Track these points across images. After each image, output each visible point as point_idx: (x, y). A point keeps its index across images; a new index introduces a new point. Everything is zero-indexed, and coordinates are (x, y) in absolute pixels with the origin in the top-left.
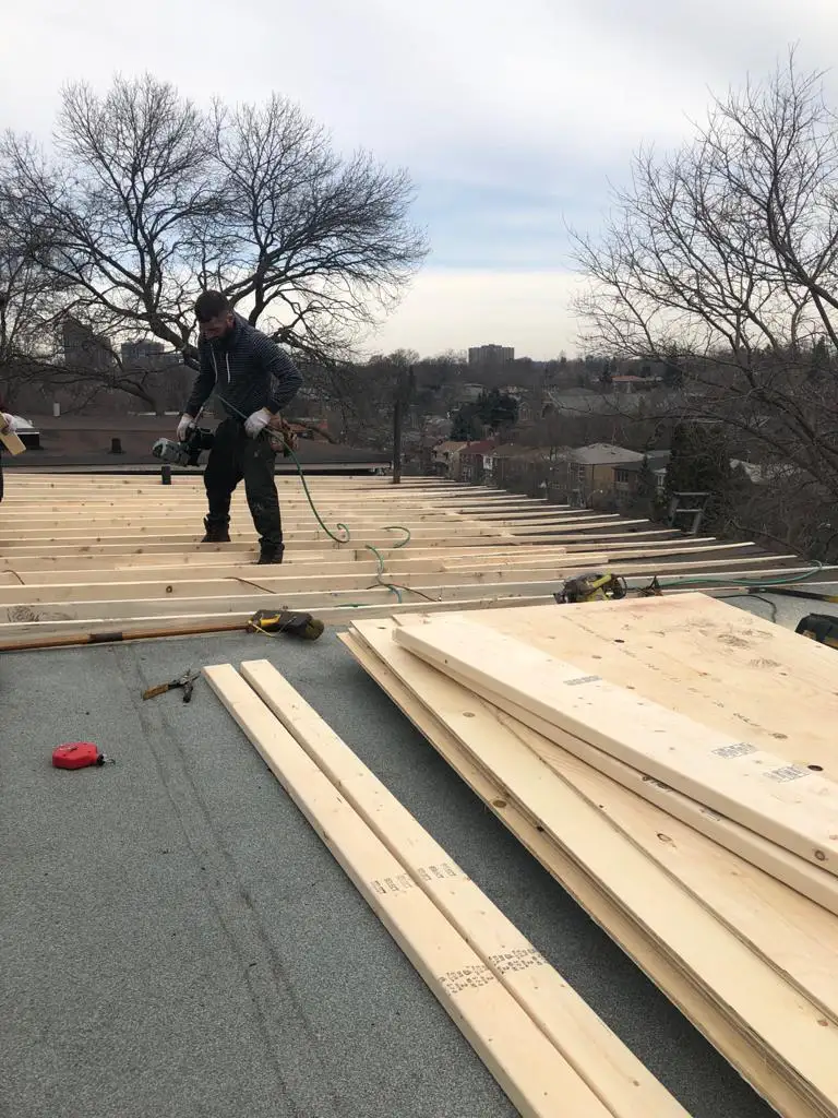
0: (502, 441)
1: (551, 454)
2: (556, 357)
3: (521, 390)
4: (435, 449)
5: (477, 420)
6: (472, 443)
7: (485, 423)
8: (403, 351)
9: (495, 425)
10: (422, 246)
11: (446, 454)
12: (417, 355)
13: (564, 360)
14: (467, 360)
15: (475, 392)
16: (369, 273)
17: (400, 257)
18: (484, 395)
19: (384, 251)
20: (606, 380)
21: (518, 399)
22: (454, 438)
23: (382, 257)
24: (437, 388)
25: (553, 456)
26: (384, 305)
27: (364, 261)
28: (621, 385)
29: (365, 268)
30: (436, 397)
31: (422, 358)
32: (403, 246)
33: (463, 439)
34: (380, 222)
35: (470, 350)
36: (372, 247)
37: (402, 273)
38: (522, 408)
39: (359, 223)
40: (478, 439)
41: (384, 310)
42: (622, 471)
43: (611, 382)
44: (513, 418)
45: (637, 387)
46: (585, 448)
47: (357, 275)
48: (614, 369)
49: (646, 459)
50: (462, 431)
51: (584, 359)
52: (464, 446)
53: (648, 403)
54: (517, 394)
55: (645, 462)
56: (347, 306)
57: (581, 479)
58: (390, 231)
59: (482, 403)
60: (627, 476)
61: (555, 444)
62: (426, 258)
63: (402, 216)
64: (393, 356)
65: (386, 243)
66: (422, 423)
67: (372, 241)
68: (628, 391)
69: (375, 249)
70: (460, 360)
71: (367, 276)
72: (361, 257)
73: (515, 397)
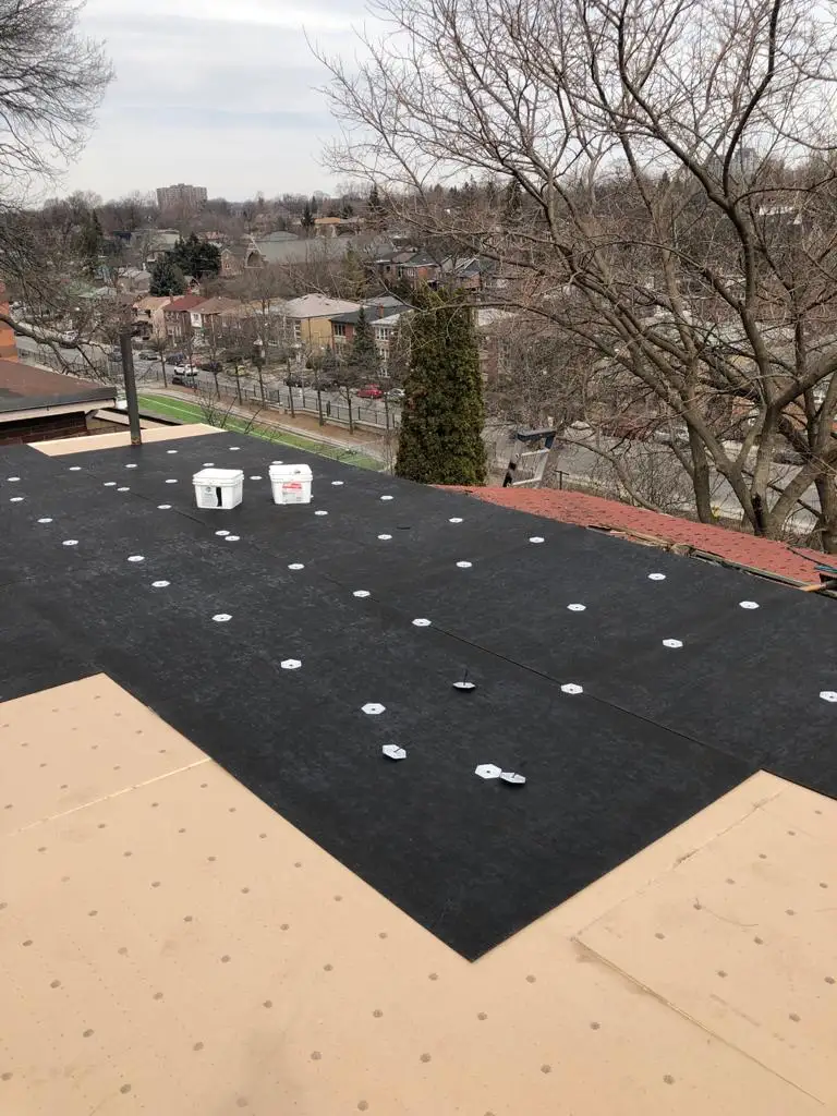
0: (207, 295)
1: (264, 307)
2: (253, 198)
3: (221, 236)
4: (135, 306)
5: (176, 270)
6: (176, 298)
7: (186, 274)
8: (81, 193)
9: (198, 275)
10: (102, 70)
11: (148, 312)
12: (98, 198)
13: (261, 201)
14: (157, 203)
15: (171, 239)
16: (35, 106)
17: (74, 85)
18: (181, 241)
19: (52, 76)
20: (309, 222)
21: (219, 246)
22: (154, 292)
23: (49, 84)
24: (128, 236)
25: (266, 310)
26: (61, 149)
27: (25, 90)
28: (324, 229)
29: (30, 99)
30: (127, 246)
31: (105, 202)
32: (75, 68)
33: (167, 294)
34: (41, 34)
35: (158, 190)
36: (35, 71)
37: (78, 106)
38: (226, 257)
39: (11, 36)
40: (181, 294)
41: (61, 156)
42: (339, 324)
43: (313, 224)
44: (216, 267)
45: (341, 230)
46: (298, 299)
47: (20, 109)
48: (315, 211)
49: (362, 310)
50: (164, 285)
51: (282, 199)
52: (166, 301)
53: (355, 248)
54: (218, 241)
55: (362, 313)
56: (8, 150)
57: (298, 334)
58: (54, 49)
59: (181, 252)
60: (344, 328)
61: (266, 296)
62: (110, 86)
63: (70, 27)
64: (72, 200)
65: (52, 65)
66: (116, 276)
67: (34, 62)
68: (334, 234)
69: (37, 73)
70: (149, 202)
71: (33, 110)
72: (20, 84)
73: (215, 244)
